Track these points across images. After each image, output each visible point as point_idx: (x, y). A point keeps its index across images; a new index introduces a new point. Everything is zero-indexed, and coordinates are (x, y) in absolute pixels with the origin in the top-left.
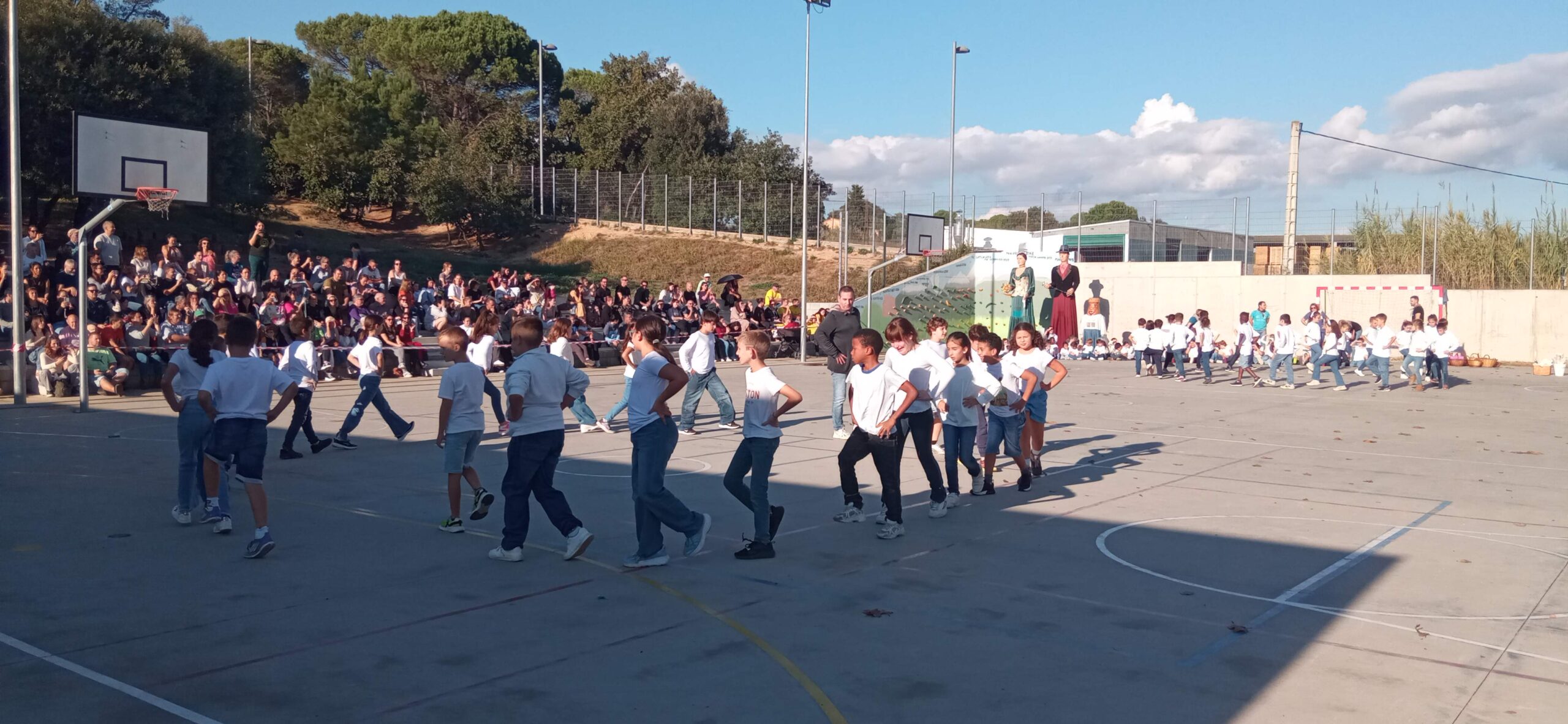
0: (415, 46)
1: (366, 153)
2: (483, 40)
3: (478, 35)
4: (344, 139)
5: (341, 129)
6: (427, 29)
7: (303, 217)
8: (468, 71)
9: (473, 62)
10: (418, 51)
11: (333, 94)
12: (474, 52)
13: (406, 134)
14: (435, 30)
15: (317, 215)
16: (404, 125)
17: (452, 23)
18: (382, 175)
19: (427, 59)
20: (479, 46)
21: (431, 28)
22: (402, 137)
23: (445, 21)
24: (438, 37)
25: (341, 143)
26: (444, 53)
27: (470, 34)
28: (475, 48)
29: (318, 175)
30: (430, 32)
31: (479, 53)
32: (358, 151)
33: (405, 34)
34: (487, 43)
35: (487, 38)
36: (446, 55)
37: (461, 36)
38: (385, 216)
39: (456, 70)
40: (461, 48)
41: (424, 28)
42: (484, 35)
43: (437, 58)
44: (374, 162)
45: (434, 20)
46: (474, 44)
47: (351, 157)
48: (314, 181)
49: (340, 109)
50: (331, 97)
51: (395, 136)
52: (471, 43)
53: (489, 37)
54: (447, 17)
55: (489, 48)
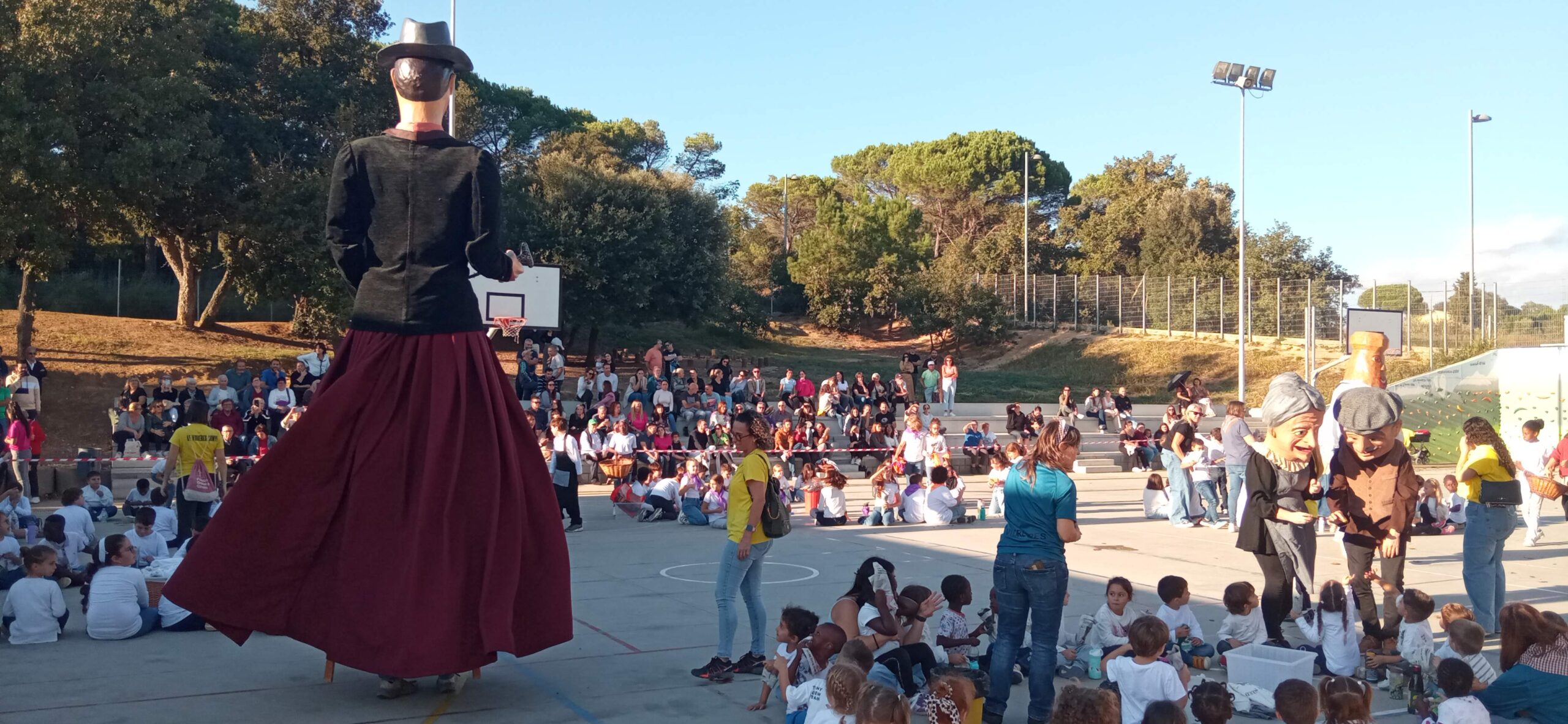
0: (925, 168)
1: (862, 272)
2: (987, 156)
3: (982, 153)
4: (843, 259)
5: (841, 251)
6: (936, 152)
8: (973, 186)
9: (977, 179)
10: (927, 174)
12: (978, 169)
13: (900, 252)
14: (944, 152)
16: (899, 243)
17: (961, 144)
18: (877, 291)
19: (935, 180)
20: (983, 163)
21: (940, 151)
22: (895, 255)
23: (954, 143)
24: (944, 159)
25: (841, 263)
26: (950, 173)
27: (975, 153)
28: (979, 165)
29: (820, 293)
30: (939, 154)
31: (983, 170)
32: (856, 269)
33: (918, 158)
34: (991, 159)
35: (992, 155)
36: (952, 175)
37: (966, 156)
39: (962, 188)
40: (965, 167)
42: (988, 152)
43: (944, 178)
44: (870, 279)
45: (943, 143)
46: (979, 161)
47: (849, 275)
48: (817, 299)
49: (841, 232)
50: (834, 222)
51: (889, 254)
52: (975, 160)
54: (955, 139)
55: (993, 163)
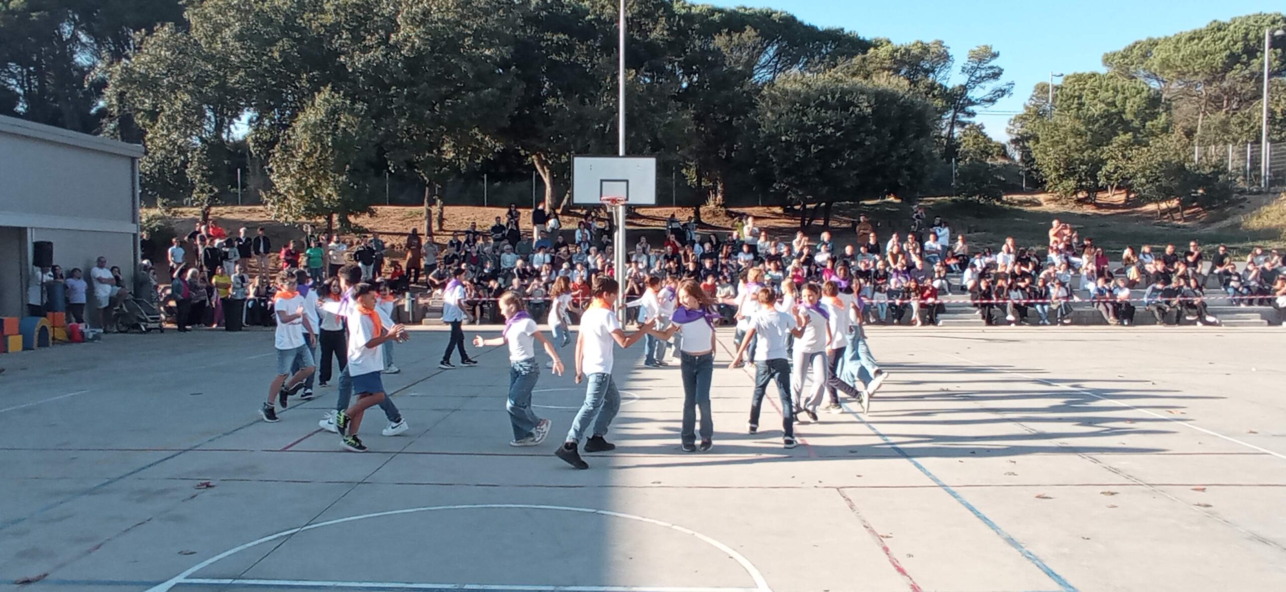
0: (1181, 55)
1: (1097, 151)
2: (1245, 37)
3: (1240, 36)
4: (1079, 140)
5: (1078, 134)
6: (1194, 39)
7: (1045, 204)
8: (1228, 67)
9: (1234, 59)
10: (1182, 60)
11: (1073, 106)
12: (1234, 51)
13: (1136, 131)
14: (1201, 39)
15: (1056, 201)
16: (1136, 123)
17: (1219, 30)
18: (1110, 166)
19: (1190, 64)
20: (1240, 45)
21: (1198, 37)
22: (1130, 134)
23: (1213, 29)
24: (1200, 45)
25: (1078, 144)
26: (1204, 57)
27: (1232, 36)
28: (1236, 47)
29: (1057, 170)
30: (1196, 41)
31: (1240, 51)
32: (1091, 148)
33: (1175, 47)
34: (1249, 41)
35: (1249, 37)
36: (1207, 58)
37: (1223, 39)
38: (1119, 197)
39: (1216, 69)
40: (1221, 50)
41: (1191, 39)
42: (1247, 34)
43: (1199, 62)
44: (1104, 156)
45: (1203, 30)
46: (1236, 43)
47: (1085, 154)
48: (1054, 175)
49: (1078, 117)
50: (1072, 109)
51: (1125, 133)
52: (1232, 43)
53: (1251, 35)
54: (1213, 26)
55: (1251, 43)
